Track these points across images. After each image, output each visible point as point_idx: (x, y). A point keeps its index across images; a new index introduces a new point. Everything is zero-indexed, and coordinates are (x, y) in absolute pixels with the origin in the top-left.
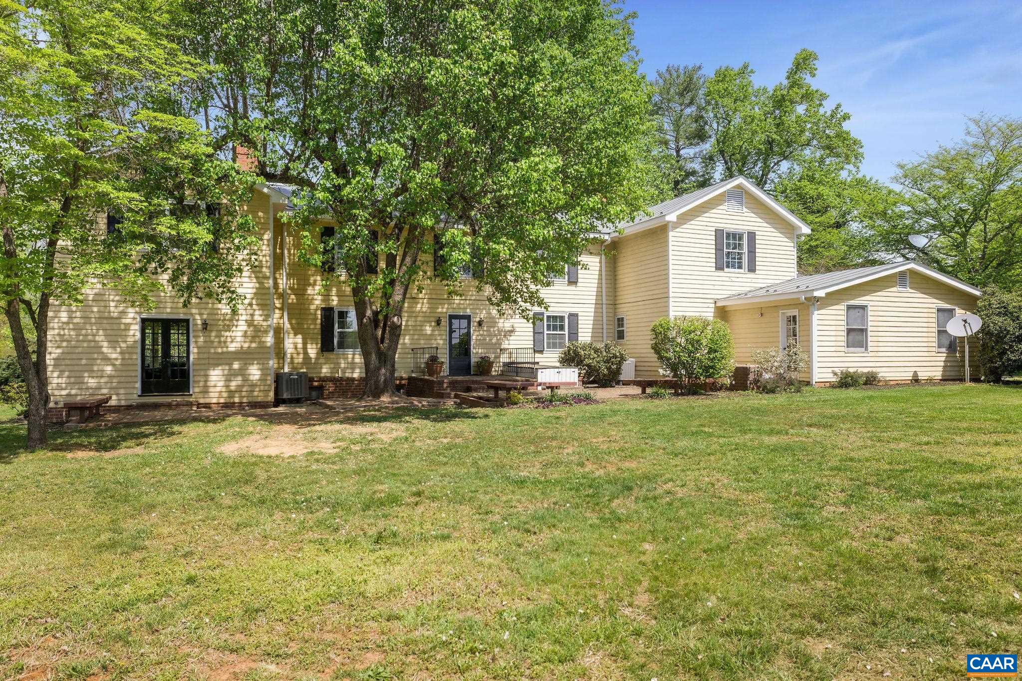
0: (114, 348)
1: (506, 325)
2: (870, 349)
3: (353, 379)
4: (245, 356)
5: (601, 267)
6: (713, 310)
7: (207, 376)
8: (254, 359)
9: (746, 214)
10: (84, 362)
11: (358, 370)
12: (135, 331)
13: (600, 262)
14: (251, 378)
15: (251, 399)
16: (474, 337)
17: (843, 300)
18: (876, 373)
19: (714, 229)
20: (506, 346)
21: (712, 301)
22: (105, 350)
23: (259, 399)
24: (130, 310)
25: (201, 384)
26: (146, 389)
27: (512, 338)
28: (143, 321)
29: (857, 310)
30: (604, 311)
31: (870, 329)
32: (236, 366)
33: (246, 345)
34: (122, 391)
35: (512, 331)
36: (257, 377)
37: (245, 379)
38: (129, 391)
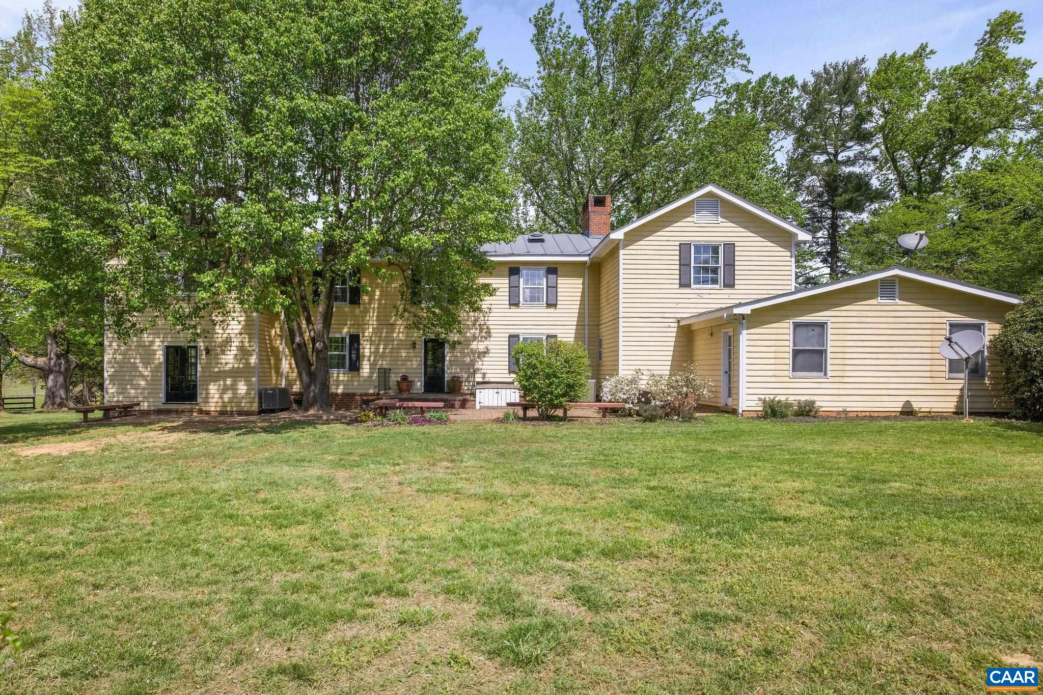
0: (146, 368)
1: (480, 347)
2: (829, 373)
3: (337, 394)
4: (235, 374)
5: (583, 288)
6: (675, 330)
7: (207, 389)
8: (242, 377)
9: (721, 225)
10: (127, 378)
11: (341, 387)
12: (160, 356)
13: (583, 284)
14: (239, 392)
15: (239, 409)
16: (447, 358)
17: (788, 317)
18: (813, 402)
19: (678, 243)
20: (480, 367)
21: (674, 320)
22: (140, 369)
23: (245, 409)
24: (157, 340)
25: (204, 396)
26: (169, 398)
27: (485, 359)
28: (167, 347)
29: (810, 328)
30: (587, 332)
31: (829, 350)
32: (229, 382)
33: (236, 366)
34: (151, 400)
35: (485, 353)
36: (244, 391)
37: (235, 394)
38: (156, 400)
